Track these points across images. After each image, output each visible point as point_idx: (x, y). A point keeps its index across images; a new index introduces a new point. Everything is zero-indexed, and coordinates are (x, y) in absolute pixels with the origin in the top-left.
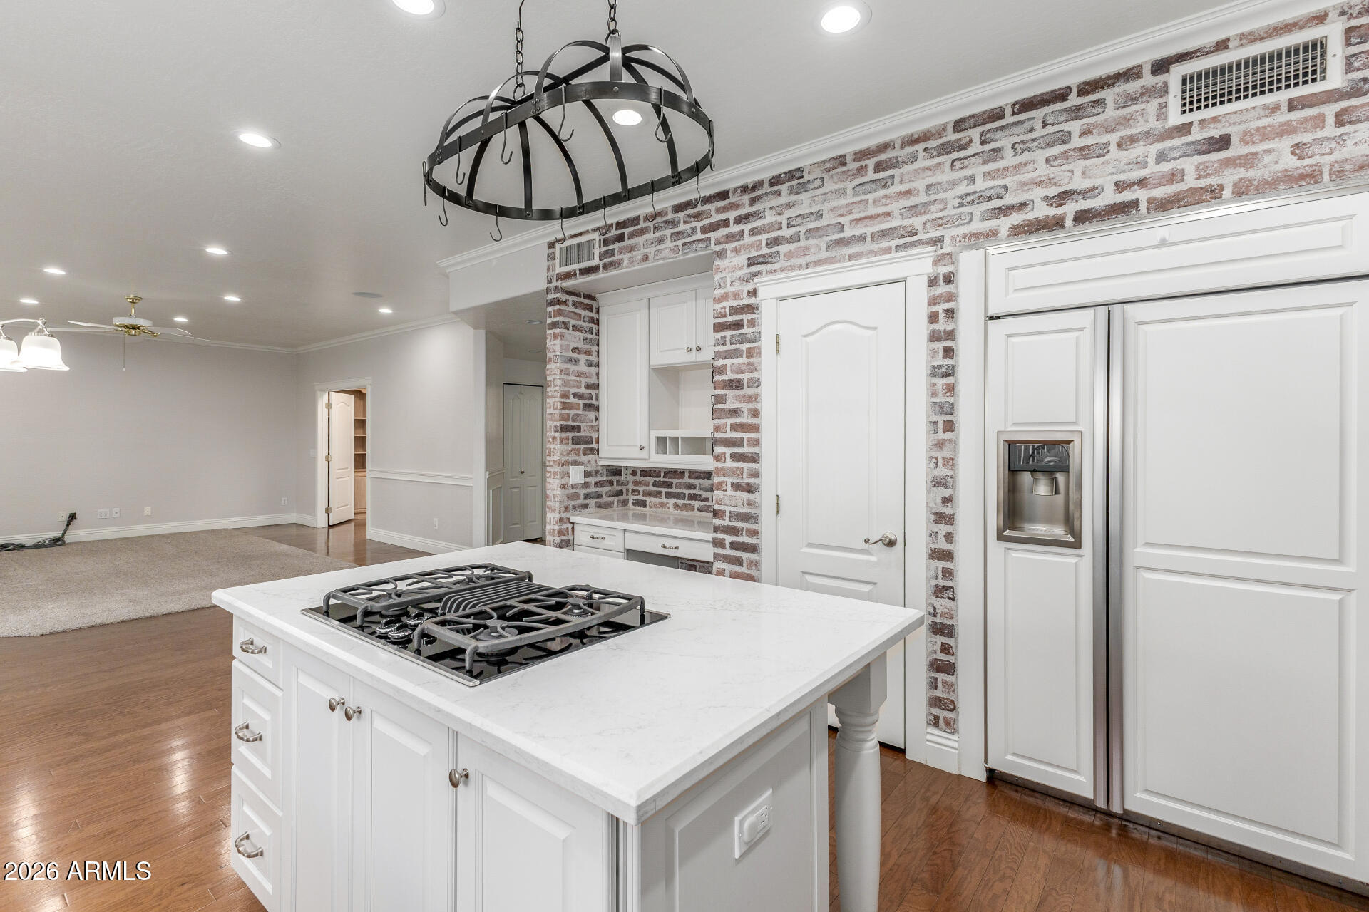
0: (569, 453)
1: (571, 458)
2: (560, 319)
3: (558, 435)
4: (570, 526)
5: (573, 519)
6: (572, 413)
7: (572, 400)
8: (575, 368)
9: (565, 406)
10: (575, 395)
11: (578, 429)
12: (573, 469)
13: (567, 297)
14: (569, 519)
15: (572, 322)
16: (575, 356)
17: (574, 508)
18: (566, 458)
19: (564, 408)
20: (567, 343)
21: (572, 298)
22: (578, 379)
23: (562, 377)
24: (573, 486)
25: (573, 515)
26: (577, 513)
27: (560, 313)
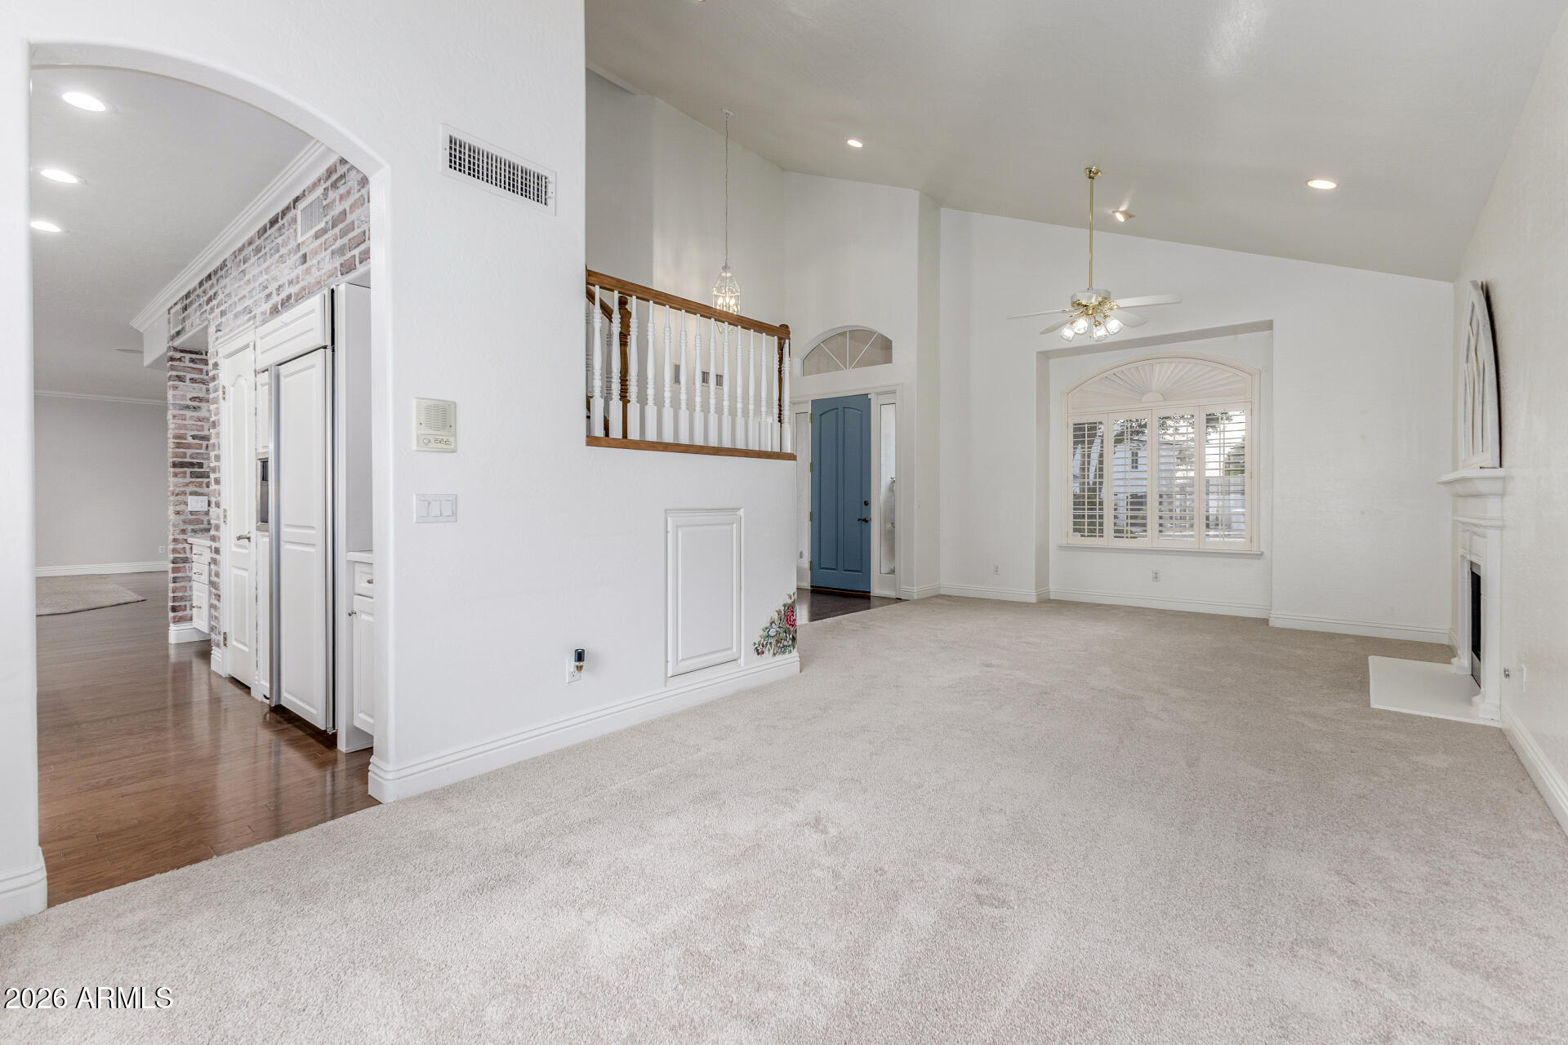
0: (187, 485)
1: (188, 489)
2: (174, 373)
3: (172, 470)
4: (187, 547)
5: (190, 540)
6: (189, 452)
7: (190, 440)
8: (196, 414)
9: (178, 445)
10: (194, 437)
11: (200, 465)
12: (191, 499)
13: (183, 355)
14: (186, 540)
15: (189, 376)
16: (195, 404)
17: (194, 531)
18: (182, 489)
19: (177, 448)
20: (182, 393)
21: (188, 356)
22: (199, 423)
23: (174, 421)
24: (192, 513)
25: (192, 537)
26: (198, 535)
27: (172, 368)
